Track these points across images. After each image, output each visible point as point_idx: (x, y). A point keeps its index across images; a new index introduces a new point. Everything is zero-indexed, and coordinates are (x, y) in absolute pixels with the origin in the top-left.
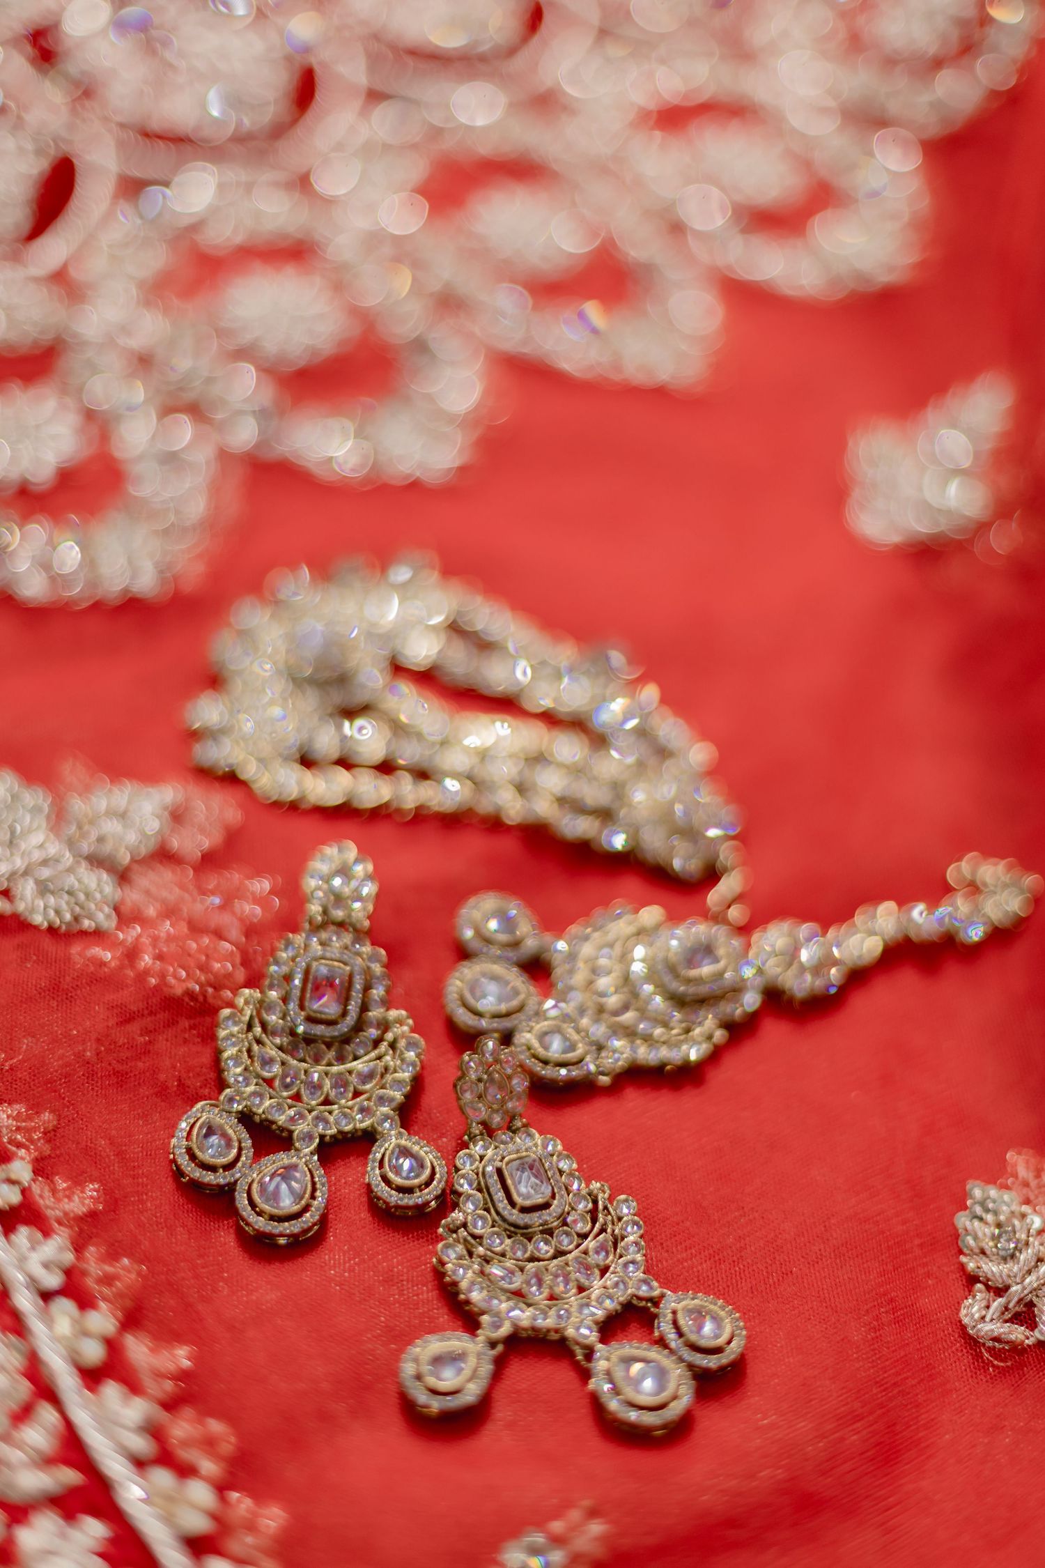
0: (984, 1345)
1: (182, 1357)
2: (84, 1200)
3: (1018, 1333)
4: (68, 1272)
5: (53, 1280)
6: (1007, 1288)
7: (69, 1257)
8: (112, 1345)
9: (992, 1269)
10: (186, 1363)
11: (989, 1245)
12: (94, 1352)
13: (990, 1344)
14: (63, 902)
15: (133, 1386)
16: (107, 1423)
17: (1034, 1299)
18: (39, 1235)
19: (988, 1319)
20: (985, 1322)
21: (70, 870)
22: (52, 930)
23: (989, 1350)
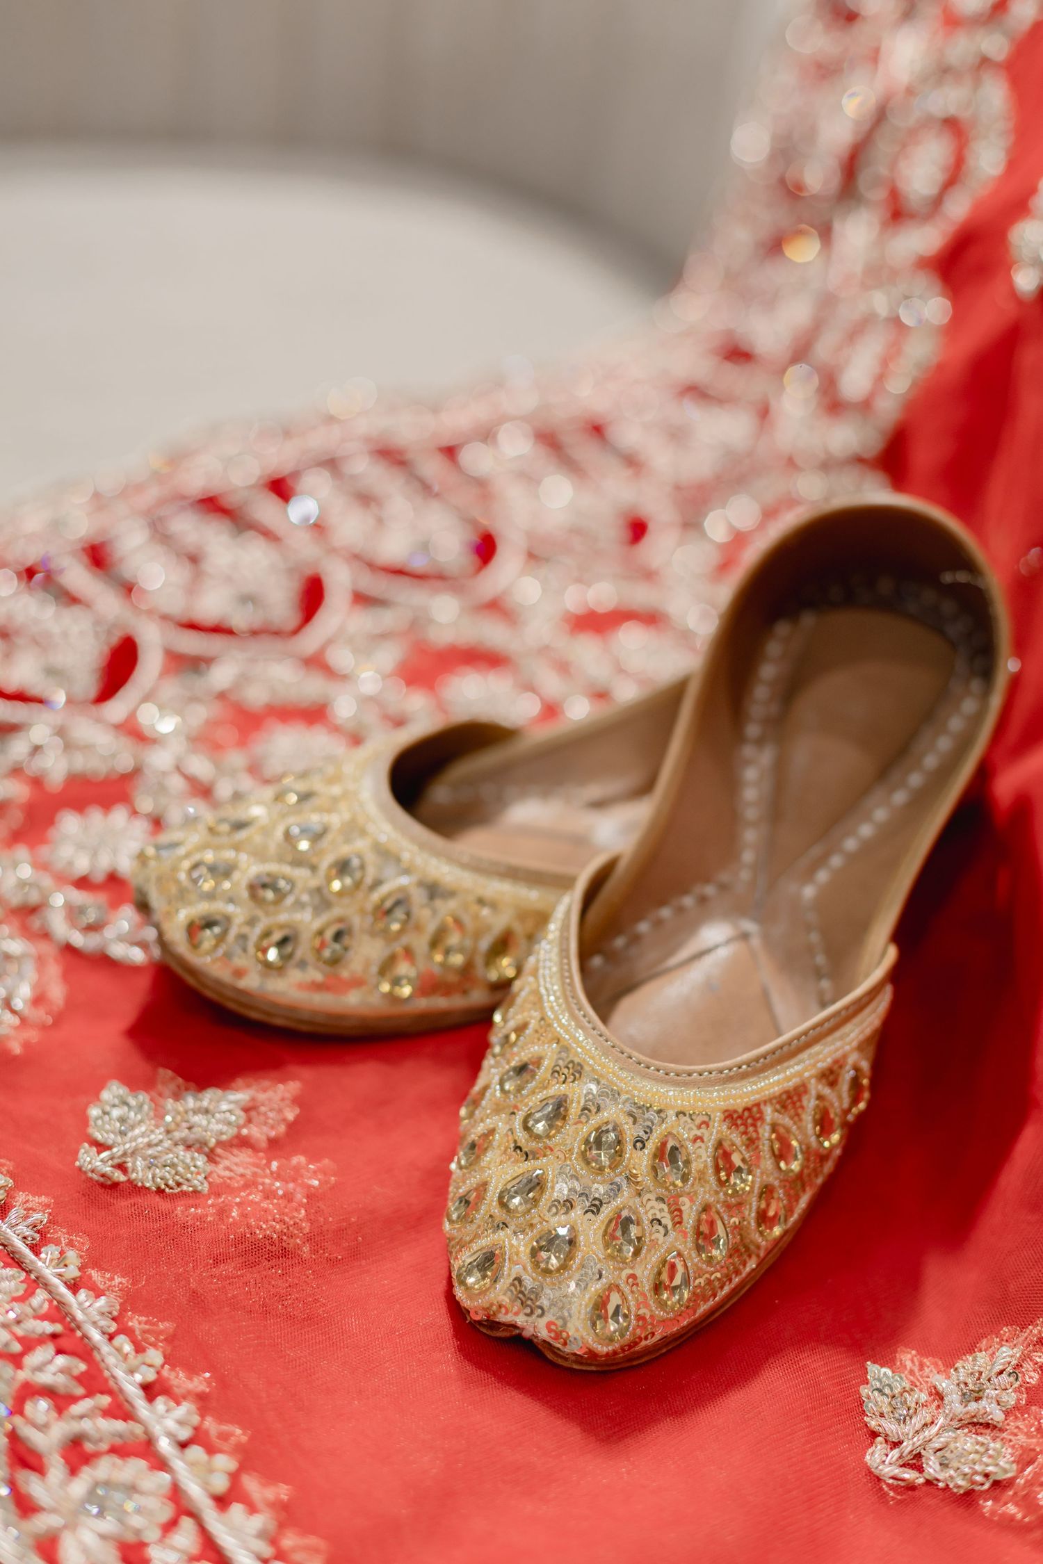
0: (884, 1481)
1: (283, 1492)
2: (200, 1383)
3: (909, 1475)
4: (196, 1429)
5: (184, 1434)
6: (901, 1442)
7: (196, 1419)
8: (234, 1477)
9: (890, 1427)
10: (285, 1498)
11: (886, 1409)
12: (220, 1484)
13: (891, 1481)
14: (167, 1173)
15: (252, 1509)
16: (235, 1531)
17: (922, 1451)
18: (172, 1404)
19: (886, 1463)
20: (884, 1464)
21: (169, 1150)
22: (160, 1191)
23: (888, 1485)
